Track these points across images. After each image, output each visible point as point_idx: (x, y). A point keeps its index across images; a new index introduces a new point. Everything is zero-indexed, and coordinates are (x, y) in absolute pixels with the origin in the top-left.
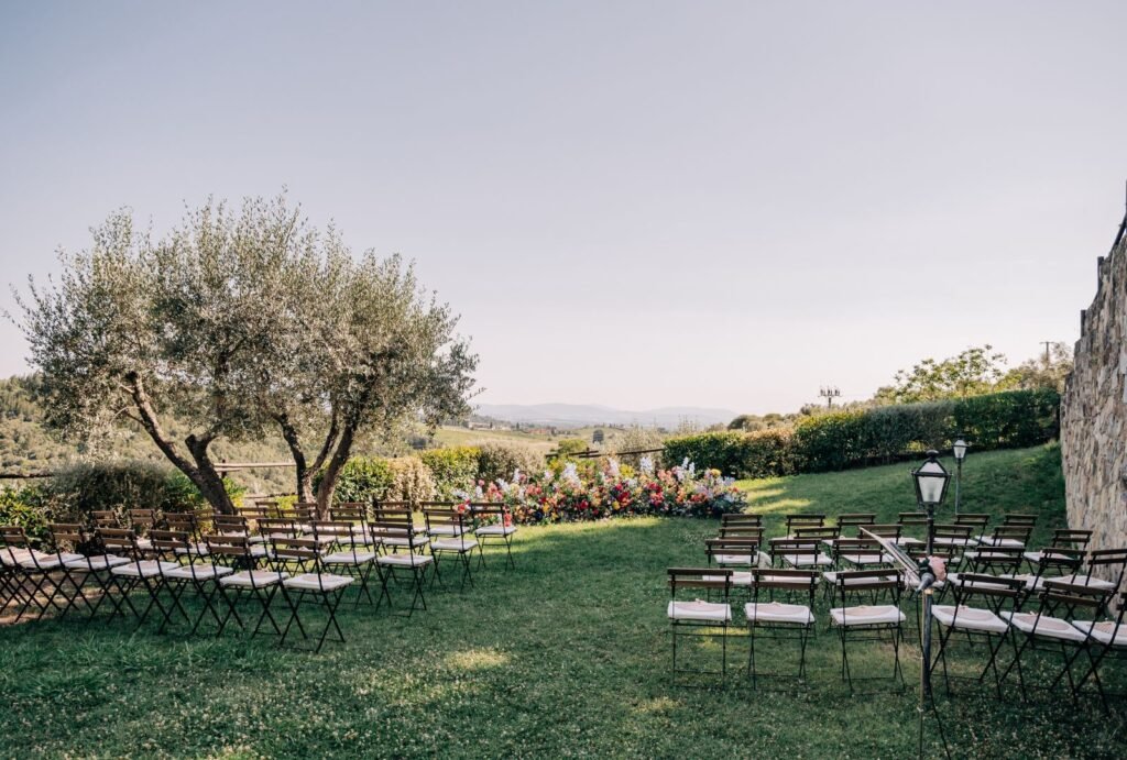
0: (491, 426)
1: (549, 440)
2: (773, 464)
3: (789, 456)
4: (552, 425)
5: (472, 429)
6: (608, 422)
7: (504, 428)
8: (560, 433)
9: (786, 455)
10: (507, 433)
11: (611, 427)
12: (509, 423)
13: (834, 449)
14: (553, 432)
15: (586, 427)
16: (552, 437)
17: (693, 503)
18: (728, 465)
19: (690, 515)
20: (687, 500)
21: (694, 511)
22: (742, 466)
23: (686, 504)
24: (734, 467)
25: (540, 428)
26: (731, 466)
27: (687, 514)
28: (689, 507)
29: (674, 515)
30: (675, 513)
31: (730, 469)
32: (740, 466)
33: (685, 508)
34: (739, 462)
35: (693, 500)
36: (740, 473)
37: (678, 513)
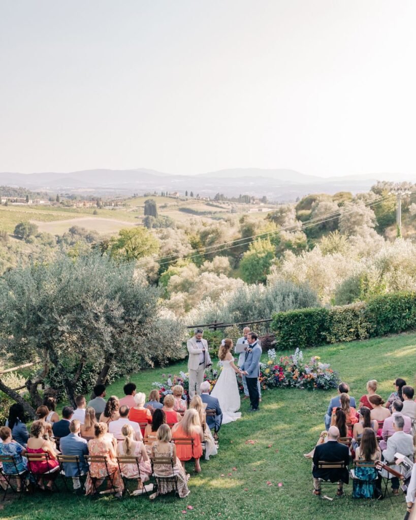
0: (27, 200)
1: (95, 213)
2: (352, 330)
3: (364, 324)
4: (95, 195)
5: (6, 204)
6: (161, 189)
7: (42, 202)
8: (106, 205)
9: (361, 324)
10: (45, 207)
11: (163, 195)
12: (46, 194)
13: (394, 318)
14: (98, 204)
15: (135, 197)
16: (98, 211)
17: (304, 379)
18: (320, 332)
19: (303, 388)
20: (300, 377)
21: (305, 385)
22: (330, 333)
23: (299, 380)
24: (324, 333)
25: (83, 199)
26: (321, 333)
27: (300, 387)
28: (302, 382)
29: (292, 388)
30: (292, 386)
31: (321, 335)
32: (329, 333)
33: (299, 382)
34: (328, 330)
35: (304, 377)
36: (328, 337)
37: (295, 386)
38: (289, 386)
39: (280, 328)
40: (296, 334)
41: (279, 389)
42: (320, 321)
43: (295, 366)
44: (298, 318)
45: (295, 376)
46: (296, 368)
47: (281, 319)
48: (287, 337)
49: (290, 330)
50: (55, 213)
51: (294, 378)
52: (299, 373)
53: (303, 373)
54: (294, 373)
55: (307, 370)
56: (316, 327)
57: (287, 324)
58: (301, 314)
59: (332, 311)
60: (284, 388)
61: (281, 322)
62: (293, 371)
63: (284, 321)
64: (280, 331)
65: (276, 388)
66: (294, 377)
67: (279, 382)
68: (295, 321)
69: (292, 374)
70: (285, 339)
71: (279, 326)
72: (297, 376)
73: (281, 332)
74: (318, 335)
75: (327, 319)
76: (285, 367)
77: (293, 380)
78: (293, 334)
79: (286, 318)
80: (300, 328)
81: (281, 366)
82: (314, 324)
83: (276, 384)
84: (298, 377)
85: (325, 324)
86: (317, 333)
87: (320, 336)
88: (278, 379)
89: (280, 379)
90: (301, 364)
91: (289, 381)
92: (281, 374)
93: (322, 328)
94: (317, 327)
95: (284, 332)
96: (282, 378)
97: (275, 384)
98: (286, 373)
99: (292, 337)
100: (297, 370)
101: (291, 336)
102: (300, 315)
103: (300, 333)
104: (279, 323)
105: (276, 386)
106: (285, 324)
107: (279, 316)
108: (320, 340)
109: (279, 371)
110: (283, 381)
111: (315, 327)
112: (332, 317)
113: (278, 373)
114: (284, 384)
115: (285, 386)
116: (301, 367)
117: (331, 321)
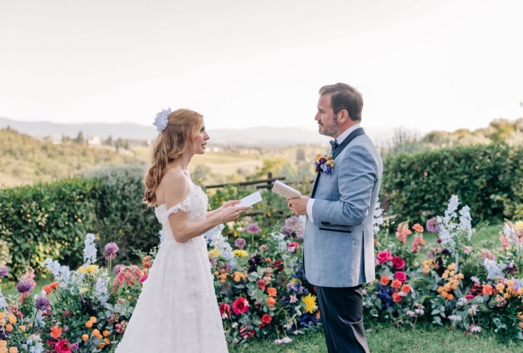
7: (217, 150)
8: (266, 152)
10: (219, 153)
14: (260, 152)
16: (260, 157)
17: (479, 299)
18: (489, 194)
19: (477, 328)
20: (463, 290)
21: (484, 318)
22: (511, 197)
23: (462, 301)
24: (498, 197)
25: (249, 148)
26: (492, 197)
27: (466, 326)
28: (473, 310)
29: (436, 325)
30: (438, 320)
31: (490, 202)
32: (508, 197)
33: (462, 309)
34: (506, 189)
35: (479, 291)
36: (507, 207)
37: (446, 321)
38: (425, 320)
39: (400, 185)
40: (434, 198)
41: (392, 331)
42: (489, 170)
43: (445, 252)
44: (441, 163)
45: (447, 286)
46: (452, 260)
47: (403, 166)
48: (416, 205)
49: (421, 190)
50: (226, 158)
51: (444, 294)
52: (461, 276)
53: (475, 279)
54: (445, 276)
55: (493, 267)
56: (480, 182)
57: (417, 176)
58: (448, 154)
59: (517, 149)
60: (408, 327)
61: (403, 171)
62: (440, 271)
63: (409, 170)
64: (400, 192)
65: (379, 326)
66: (443, 291)
67: (392, 304)
68: (434, 170)
69: (438, 279)
70: (412, 207)
71: (397, 180)
72: (455, 287)
73: (403, 194)
74: (485, 201)
75: (504, 167)
76: (411, 257)
77: (442, 302)
78: (429, 200)
79: (413, 163)
80: (445, 184)
81: (400, 252)
82: (477, 178)
83: (382, 312)
84: (458, 292)
85: (501, 178)
86: (483, 197)
87: (488, 203)
88: (391, 294)
89: (394, 296)
90: (468, 249)
91: (427, 304)
92: (400, 277)
93: (494, 184)
94: (482, 183)
95: (409, 194)
96: (402, 293)
97: (380, 312)
98: (415, 277)
99: (426, 205)
100: (454, 266)
101: (424, 202)
102: (446, 158)
103: (443, 197)
104: (399, 175)
105: (381, 319)
106: (411, 176)
107: (399, 161)
108: (489, 212)
109: (393, 270)
110: (404, 302)
111: (477, 183)
112: (517, 162)
113: (390, 277)
114: (411, 313)
115: (412, 319)
116: (466, 257)
117: (513, 171)
